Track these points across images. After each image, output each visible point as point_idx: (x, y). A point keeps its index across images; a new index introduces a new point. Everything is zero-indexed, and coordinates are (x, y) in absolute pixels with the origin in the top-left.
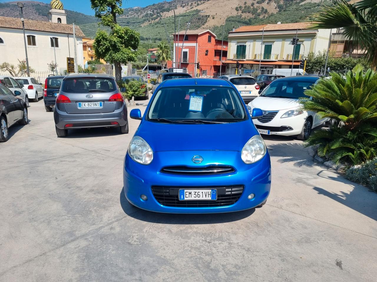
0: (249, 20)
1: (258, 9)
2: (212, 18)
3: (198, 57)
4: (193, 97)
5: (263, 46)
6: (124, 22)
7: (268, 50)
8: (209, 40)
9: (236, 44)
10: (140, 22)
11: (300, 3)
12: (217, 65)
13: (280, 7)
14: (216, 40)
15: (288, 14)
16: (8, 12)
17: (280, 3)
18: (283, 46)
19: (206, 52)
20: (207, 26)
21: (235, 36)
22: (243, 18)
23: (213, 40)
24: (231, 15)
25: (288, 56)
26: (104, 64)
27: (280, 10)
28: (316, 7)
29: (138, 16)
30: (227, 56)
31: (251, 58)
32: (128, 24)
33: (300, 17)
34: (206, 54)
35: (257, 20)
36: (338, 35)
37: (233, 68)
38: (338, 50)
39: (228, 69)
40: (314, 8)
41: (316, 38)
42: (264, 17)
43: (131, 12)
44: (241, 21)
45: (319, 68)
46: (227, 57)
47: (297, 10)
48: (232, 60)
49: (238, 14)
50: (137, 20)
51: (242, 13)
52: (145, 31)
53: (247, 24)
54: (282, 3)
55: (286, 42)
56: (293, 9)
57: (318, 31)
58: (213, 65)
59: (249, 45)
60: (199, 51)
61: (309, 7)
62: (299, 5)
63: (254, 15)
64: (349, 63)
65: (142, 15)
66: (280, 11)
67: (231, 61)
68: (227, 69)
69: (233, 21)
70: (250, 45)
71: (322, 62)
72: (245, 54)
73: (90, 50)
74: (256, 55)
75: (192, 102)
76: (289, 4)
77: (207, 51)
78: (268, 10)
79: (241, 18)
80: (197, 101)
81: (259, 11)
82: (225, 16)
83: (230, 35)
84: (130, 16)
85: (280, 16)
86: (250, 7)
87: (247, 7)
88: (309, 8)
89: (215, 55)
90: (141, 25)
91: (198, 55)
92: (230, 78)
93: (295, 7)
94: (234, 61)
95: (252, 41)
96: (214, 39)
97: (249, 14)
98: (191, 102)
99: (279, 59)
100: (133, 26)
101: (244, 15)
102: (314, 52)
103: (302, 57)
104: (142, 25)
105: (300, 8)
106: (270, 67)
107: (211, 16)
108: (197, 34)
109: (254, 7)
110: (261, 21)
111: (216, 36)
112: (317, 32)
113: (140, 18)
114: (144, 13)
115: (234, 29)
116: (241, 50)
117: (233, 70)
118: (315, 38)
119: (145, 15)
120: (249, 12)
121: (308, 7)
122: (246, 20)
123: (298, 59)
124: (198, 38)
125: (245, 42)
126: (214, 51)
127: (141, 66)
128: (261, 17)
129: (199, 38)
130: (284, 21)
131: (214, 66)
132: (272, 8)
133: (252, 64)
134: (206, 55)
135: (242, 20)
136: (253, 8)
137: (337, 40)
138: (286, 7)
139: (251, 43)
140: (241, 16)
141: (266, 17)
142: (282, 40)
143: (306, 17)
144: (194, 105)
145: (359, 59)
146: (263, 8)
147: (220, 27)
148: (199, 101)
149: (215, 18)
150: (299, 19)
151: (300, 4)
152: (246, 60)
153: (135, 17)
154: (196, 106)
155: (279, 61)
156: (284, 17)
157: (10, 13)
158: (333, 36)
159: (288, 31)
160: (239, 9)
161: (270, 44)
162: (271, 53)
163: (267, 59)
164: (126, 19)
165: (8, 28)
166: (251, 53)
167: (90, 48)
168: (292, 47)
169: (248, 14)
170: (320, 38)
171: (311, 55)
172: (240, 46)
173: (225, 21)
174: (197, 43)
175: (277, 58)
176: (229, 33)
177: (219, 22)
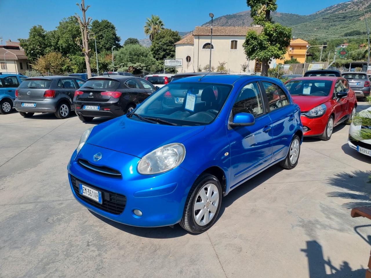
6: (339, 18)
10: (359, 15)
16: (234, 22)
26: (300, 63)
29: (359, 8)
32: (344, 19)
43: (350, 5)
50: (356, 13)
52: (363, 25)
65: (363, 7)
73: (291, 50)
84: (349, 10)
90: (360, 18)
100: (349, 21)
104: (362, 18)
113: (361, 11)
114: (366, 4)
119: (367, 6)
127: (341, 64)
153: (355, 10)
157: (236, 23)
164: (343, 13)
165: (219, 36)
167: (291, 48)
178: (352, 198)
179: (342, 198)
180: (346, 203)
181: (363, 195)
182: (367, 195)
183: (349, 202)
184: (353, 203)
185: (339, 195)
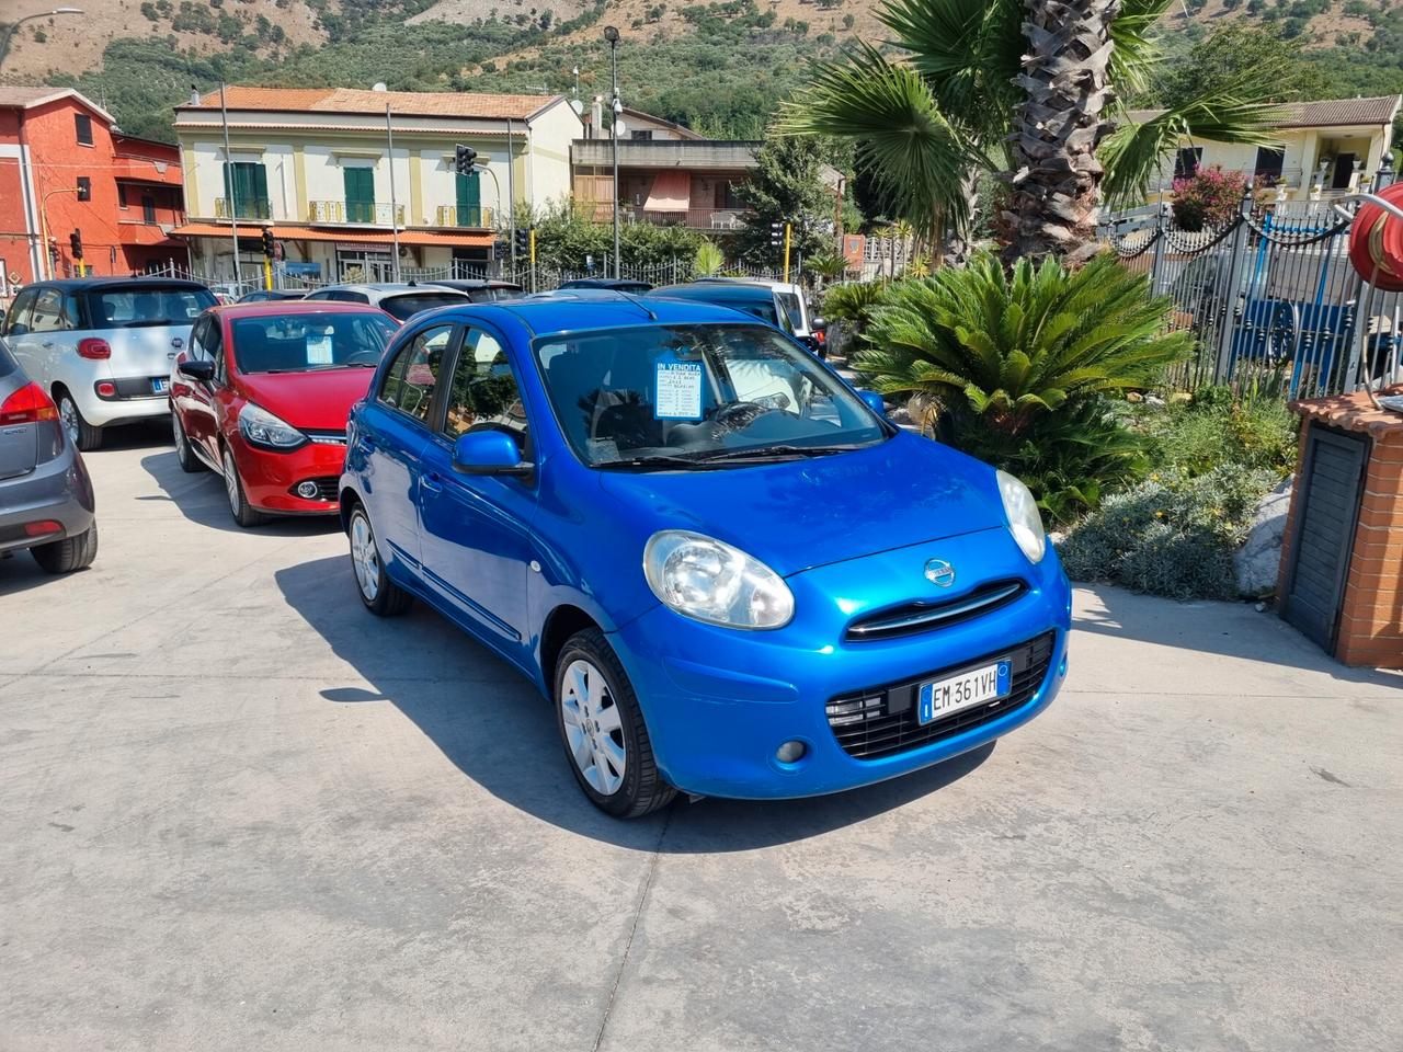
0: (215, 62)
1: (243, 20)
2: (31, 36)
3: (38, 207)
4: (667, 368)
5: (340, 172)
7: (359, 188)
8: (84, 135)
9: (216, 159)
11: (404, 19)
12: (137, 241)
13: (333, 25)
14: (114, 136)
15: (371, 54)
17: (329, 8)
18: (415, 177)
19: (79, 185)
20: (15, 70)
21: (208, 124)
22: (184, 51)
23: (98, 132)
24: (125, 34)
25: (441, 211)
27: (332, 35)
28: (465, 42)
30: (187, 206)
31: (293, 218)
33: (414, 71)
34: (80, 194)
35: (247, 64)
36: (593, 148)
37: (221, 255)
38: (599, 197)
39: (198, 258)
40: (456, 43)
41: (527, 153)
42: (275, 55)
44: (178, 63)
45: (557, 257)
46: (184, 210)
47: (399, 42)
48: (212, 223)
49: (154, 30)
51: (176, 28)
53: (205, 76)
54: (335, 9)
55: (424, 161)
56: (382, 37)
57: (530, 129)
58: (119, 243)
59: (277, 164)
60: (40, 181)
61: (441, 36)
62: (403, 25)
63: (231, 45)
64: (647, 241)
66: (334, 40)
67: (205, 226)
68: (196, 261)
69: (139, 59)
70: (281, 165)
71: (563, 238)
72: (267, 200)
74: (313, 205)
75: (662, 388)
76: (363, 16)
77: (83, 182)
78: (287, 32)
79: (176, 51)
80: (684, 382)
81: (249, 30)
82: (96, 36)
83: (183, 120)
85: (338, 58)
86: (206, 9)
87: (194, 9)
88: (440, 42)
89: (124, 201)
91: (40, 199)
92: (376, 297)
93: (388, 31)
94: (221, 229)
95: (289, 147)
96: (105, 133)
97: (207, 38)
98: (659, 388)
99: (409, 222)
101: (185, 41)
102: (528, 201)
103: (491, 217)
105: (410, 38)
106: (379, 253)
107: (24, 28)
108: (18, 102)
109: (224, 11)
110: (265, 71)
111: (114, 120)
112: (527, 132)
115: (197, 96)
116: (248, 185)
117: (222, 263)
118: (523, 151)
120: (207, 31)
121: (436, 36)
122: (197, 61)
123: (478, 224)
124: (27, 122)
125: (260, 152)
126: (114, 182)
128: (262, 54)
129: (31, 125)
130: (357, 78)
131: (126, 248)
132: (302, 25)
133: (305, 242)
134: (82, 197)
135: (183, 61)
136: (220, 17)
137: (592, 162)
138: (358, 27)
139: (285, 156)
140: (172, 43)
141: (281, 59)
142: (407, 151)
143: (438, 72)
144: (674, 398)
145: (673, 230)
146: (263, 22)
147: (81, 78)
148: (690, 382)
149: (46, 39)
150: (413, 79)
151: (408, 23)
152: (275, 226)
154: (680, 399)
155: (410, 229)
156: (356, 63)
158: (575, 148)
159: (426, 121)
160: (159, 12)
161: (364, 167)
162: (373, 200)
163: (364, 221)
166: (291, 197)
168: (450, 178)
169: (200, 38)
170: (540, 152)
171: (521, 212)
172: (239, 165)
173: (99, 58)
174: (21, 143)
175: (401, 220)
176: (177, 110)
177: (75, 58)
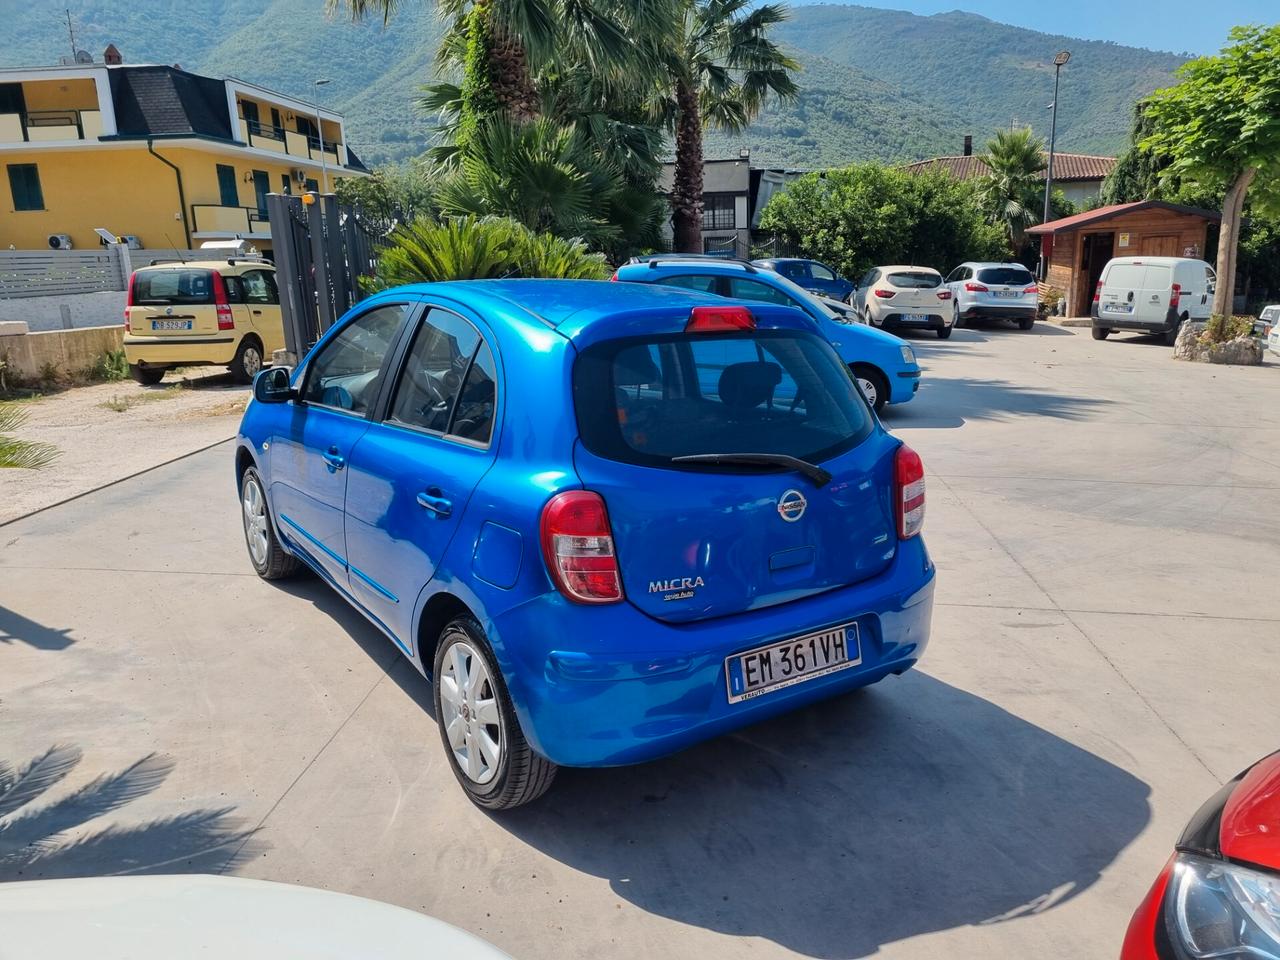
178: (73, 797)
179: (106, 776)
180: (77, 767)
181: (44, 843)
182: (26, 849)
183: (69, 775)
184: (55, 781)
185: (126, 781)
